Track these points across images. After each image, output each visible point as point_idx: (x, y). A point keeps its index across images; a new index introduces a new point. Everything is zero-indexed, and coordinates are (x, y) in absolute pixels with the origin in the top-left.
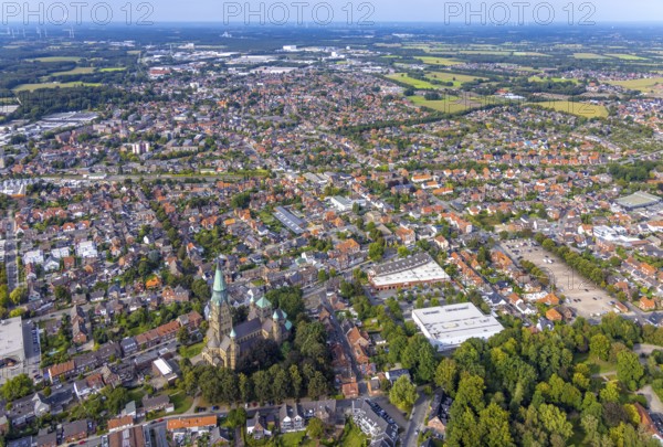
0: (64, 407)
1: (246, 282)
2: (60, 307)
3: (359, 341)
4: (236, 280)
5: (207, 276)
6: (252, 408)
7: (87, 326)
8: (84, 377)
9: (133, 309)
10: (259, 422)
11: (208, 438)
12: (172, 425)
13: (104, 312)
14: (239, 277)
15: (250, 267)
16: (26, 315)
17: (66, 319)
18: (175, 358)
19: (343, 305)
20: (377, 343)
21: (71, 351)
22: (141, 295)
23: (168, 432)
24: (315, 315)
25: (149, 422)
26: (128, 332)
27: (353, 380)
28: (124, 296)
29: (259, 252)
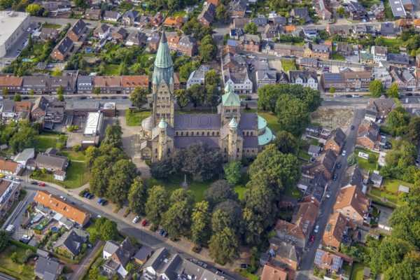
1: (274, 58)
2: (72, 16)
3: (346, 209)
4: (264, 51)
5: (234, 34)
6: (139, 226)
7: (78, 44)
8: (19, 99)
9: (129, 43)
10: (117, 252)
11: (60, 235)
12: (40, 197)
13: (102, 36)
14: (268, 48)
15: (294, 41)
16: (40, 13)
17: (67, 30)
18: (120, 118)
19: (372, 143)
20: (381, 226)
21: (40, 66)
22: (152, 30)
23: (35, 204)
24: (321, 140)
25: (31, 180)
26: (101, 67)
27: (293, 264)
28: (136, 26)
29: (324, 25)
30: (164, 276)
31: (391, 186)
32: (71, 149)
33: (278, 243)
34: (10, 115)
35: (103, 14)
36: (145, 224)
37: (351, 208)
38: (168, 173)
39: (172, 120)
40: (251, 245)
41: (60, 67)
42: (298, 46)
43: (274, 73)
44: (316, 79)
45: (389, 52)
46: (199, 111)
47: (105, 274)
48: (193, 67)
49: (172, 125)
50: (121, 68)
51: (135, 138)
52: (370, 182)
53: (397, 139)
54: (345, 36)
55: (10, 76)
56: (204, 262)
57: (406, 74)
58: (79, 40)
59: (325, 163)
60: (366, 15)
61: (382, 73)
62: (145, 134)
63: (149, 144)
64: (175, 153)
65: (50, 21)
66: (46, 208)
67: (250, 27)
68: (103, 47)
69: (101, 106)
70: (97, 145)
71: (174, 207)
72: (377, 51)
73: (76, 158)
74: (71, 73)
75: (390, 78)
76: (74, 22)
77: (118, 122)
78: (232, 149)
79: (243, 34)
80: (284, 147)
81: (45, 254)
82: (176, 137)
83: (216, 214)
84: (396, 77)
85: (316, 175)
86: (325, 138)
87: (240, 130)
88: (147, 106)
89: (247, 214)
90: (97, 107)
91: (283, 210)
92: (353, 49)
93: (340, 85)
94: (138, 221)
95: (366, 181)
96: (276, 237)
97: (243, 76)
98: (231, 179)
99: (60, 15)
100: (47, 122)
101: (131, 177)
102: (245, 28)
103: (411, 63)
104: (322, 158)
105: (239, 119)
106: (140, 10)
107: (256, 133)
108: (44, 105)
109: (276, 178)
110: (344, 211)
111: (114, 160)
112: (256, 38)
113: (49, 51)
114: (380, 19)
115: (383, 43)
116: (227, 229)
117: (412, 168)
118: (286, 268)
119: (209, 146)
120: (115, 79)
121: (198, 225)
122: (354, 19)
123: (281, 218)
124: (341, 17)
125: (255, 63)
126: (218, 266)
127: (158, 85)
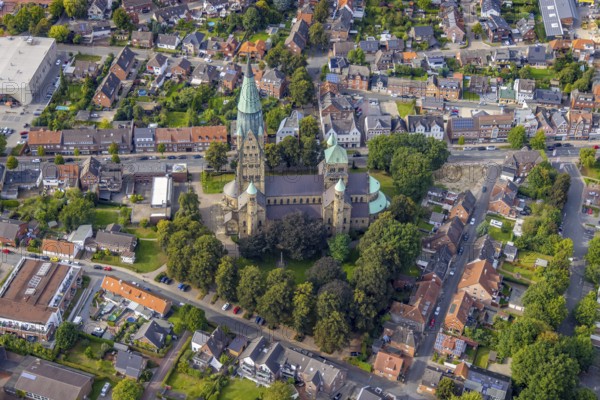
0: (21, 191)
1: (387, 99)
2: (114, 42)
3: (473, 288)
4: (374, 89)
5: (334, 65)
6: (231, 314)
7: (127, 84)
8: (62, 162)
9: (196, 81)
10: (208, 343)
11: (138, 327)
12: (108, 284)
13: (158, 71)
14: (380, 85)
15: (413, 74)
16: (68, 39)
17: (109, 63)
18: (194, 184)
19: (508, 208)
20: (511, 306)
21: (81, 116)
22: (225, 62)
23: (103, 292)
24: (446, 206)
25: (93, 264)
26: (162, 115)
27: (409, 350)
28: (202, 55)
29: (454, 50)
30: (265, 367)
31: (525, 260)
32: (137, 224)
33: (393, 328)
34: (54, 183)
35: (155, 39)
36: (237, 311)
37: (479, 287)
38: (260, 250)
39: (262, 184)
40: (362, 331)
41: (108, 117)
42: (419, 81)
43: (388, 120)
44: (442, 126)
45: (537, 87)
46: (293, 172)
47: (196, 367)
48: (283, 113)
49: (263, 191)
50: (188, 116)
51: (215, 208)
52: (502, 256)
53: (539, 202)
54: (480, 66)
55: (45, 130)
56: (309, 352)
57: (557, 118)
58: (127, 78)
59: (450, 234)
60: (510, 35)
61: (526, 116)
62: (228, 202)
63: (235, 216)
64: (268, 226)
65: (85, 50)
66: (117, 296)
67: (356, 55)
68: (162, 87)
69: (168, 168)
70: (171, 219)
71: (272, 290)
72: (522, 87)
73: (145, 235)
74: (124, 124)
75: (536, 123)
76: (119, 52)
77: (192, 188)
78: (337, 220)
79: (347, 65)
80: (402, 215)
81: (125, 348)
82: (268, 206)
83: (322, 296)
84: (544, 122)
85: (439, 249)
86: (450, 203)
87: (347, 196)
88: (228, 167)
89: (359, 296)
90: (163, 170)
91: (398, 291)
92: (490, 85)
93: (472, 135)
94: (228, 309)
95: (497, 254)
96: (391, 321)
97: (349, 124)
98: (338, 256)
99: (97, 41)
100: (102, 191)
101: (217, 256)
102: (349, 56)
103: (564, 103)
104: (447, 228)
105: (346, 181)
106: (206, 32)
107: (366, 198)
108: (95, 168)
109: (392, 253)
110: (470, 290)
111: (194, 236)
112: (364, 70)
113: (90, 95)
114: (528, 40)
115: (530, 75)
116: (336, 314)
117: (553, 237)
118: (402, 355)
119: (309, 217)
120: (183, 131)
121: (301, 309)
122: (494, 40)
123: (396, 300)
124: (477, 38)
125: (363, 106)
126: (324, 354)
127: (243, 137)
